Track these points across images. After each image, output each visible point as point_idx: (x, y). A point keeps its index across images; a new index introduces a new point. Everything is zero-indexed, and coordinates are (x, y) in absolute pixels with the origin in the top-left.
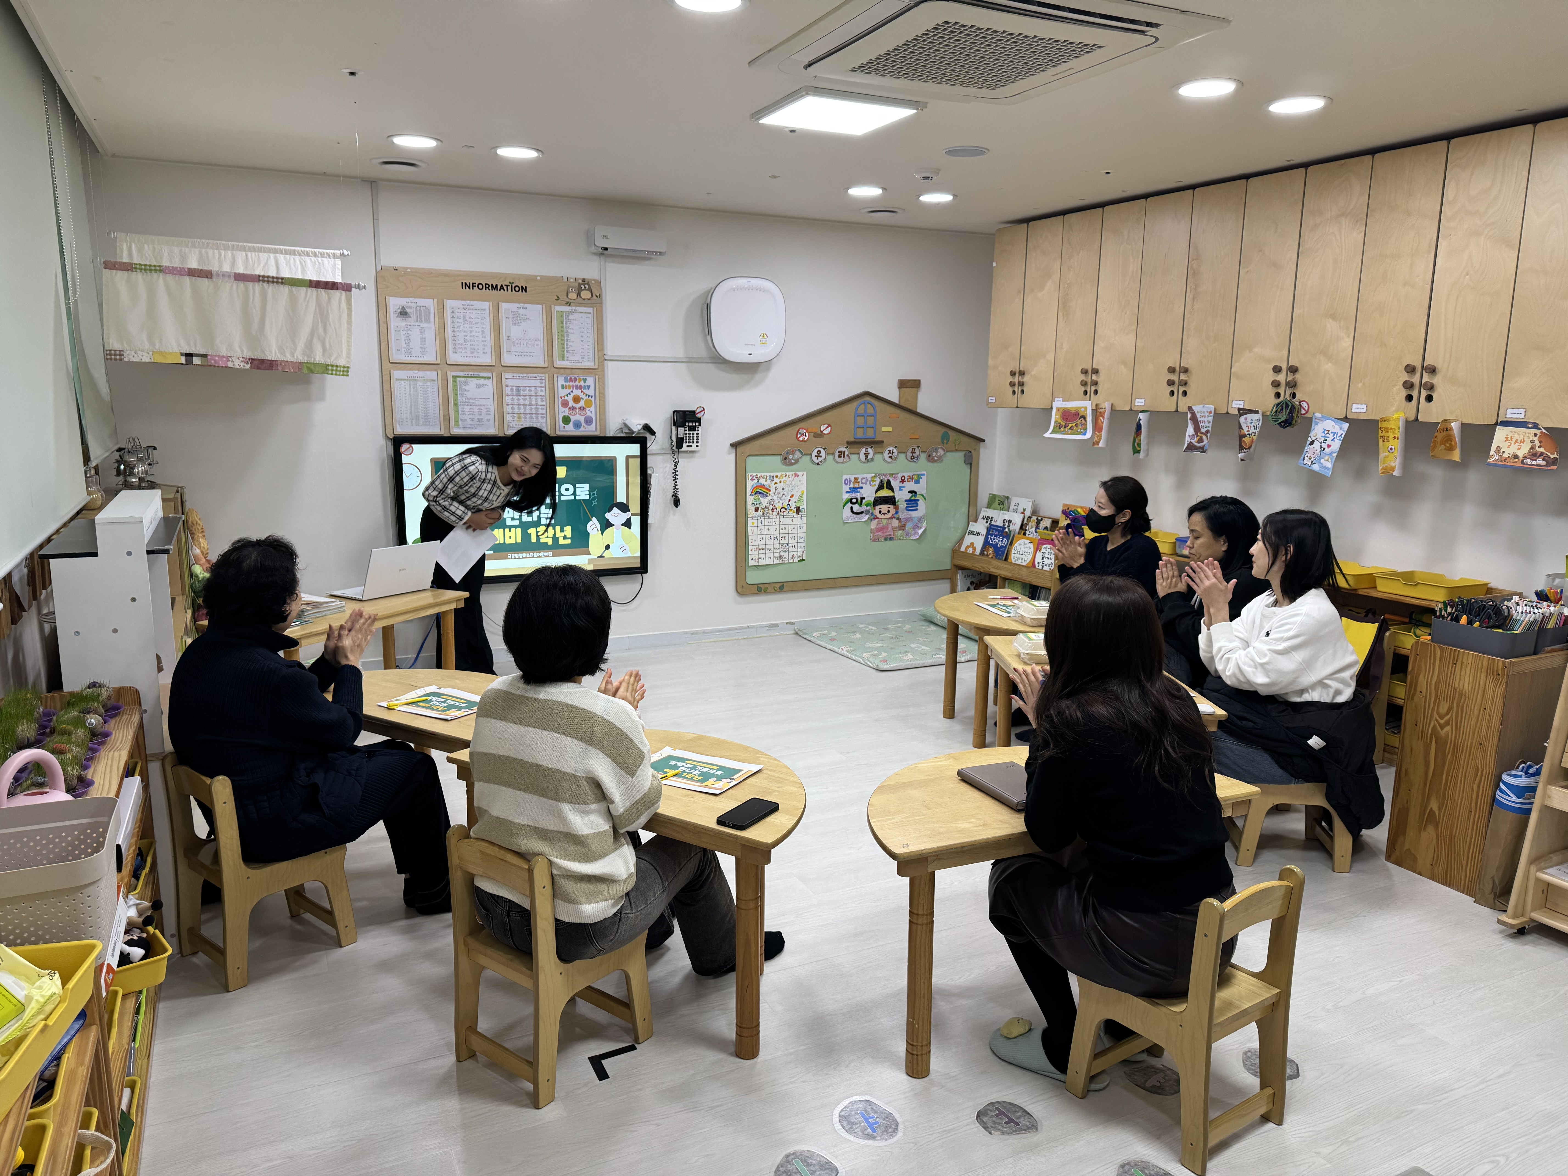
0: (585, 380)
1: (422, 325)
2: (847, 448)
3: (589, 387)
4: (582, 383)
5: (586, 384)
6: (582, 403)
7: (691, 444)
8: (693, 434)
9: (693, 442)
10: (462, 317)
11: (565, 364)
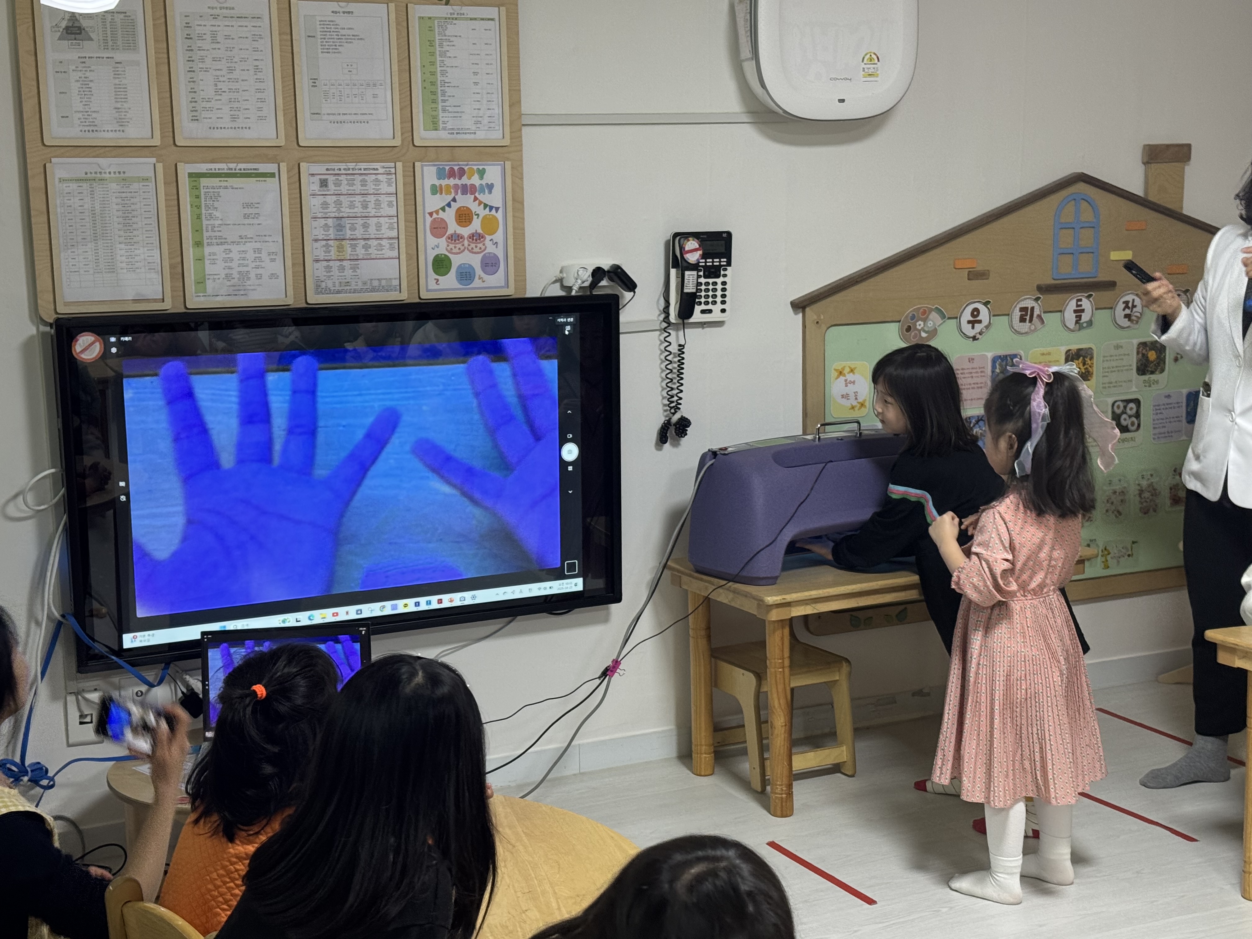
0: (482, 173)
1: (119, 56)
2: (1037, 299)
3: (490, 187)
4: (475, 180)
5: (484, 182)
6: (476, 226)
7: (710, 307)
8: (715, 284)
9: (714, 303)
10: (208, 37)
11: (441, 137)
